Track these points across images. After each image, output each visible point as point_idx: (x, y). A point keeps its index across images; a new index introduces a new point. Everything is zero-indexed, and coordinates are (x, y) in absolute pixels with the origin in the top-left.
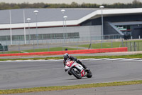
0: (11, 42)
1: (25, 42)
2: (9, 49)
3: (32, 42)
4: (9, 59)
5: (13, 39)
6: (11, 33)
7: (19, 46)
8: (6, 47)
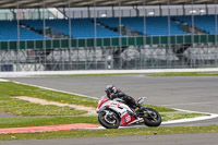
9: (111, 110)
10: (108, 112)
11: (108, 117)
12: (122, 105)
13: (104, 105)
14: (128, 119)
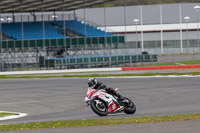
0: (162, 50)
1: (182, 50)
2: (159, 59)
3: (191, 50)
4: (158, 74)
5: (165, 45)
6: (162, 37)
7: (173, 55)
8: (155, 56)
9: (101, 100)
10: (98, 102)
11: (99, 105)
12: (108, 95)
13: (94, 95)
14: (114, 107)
